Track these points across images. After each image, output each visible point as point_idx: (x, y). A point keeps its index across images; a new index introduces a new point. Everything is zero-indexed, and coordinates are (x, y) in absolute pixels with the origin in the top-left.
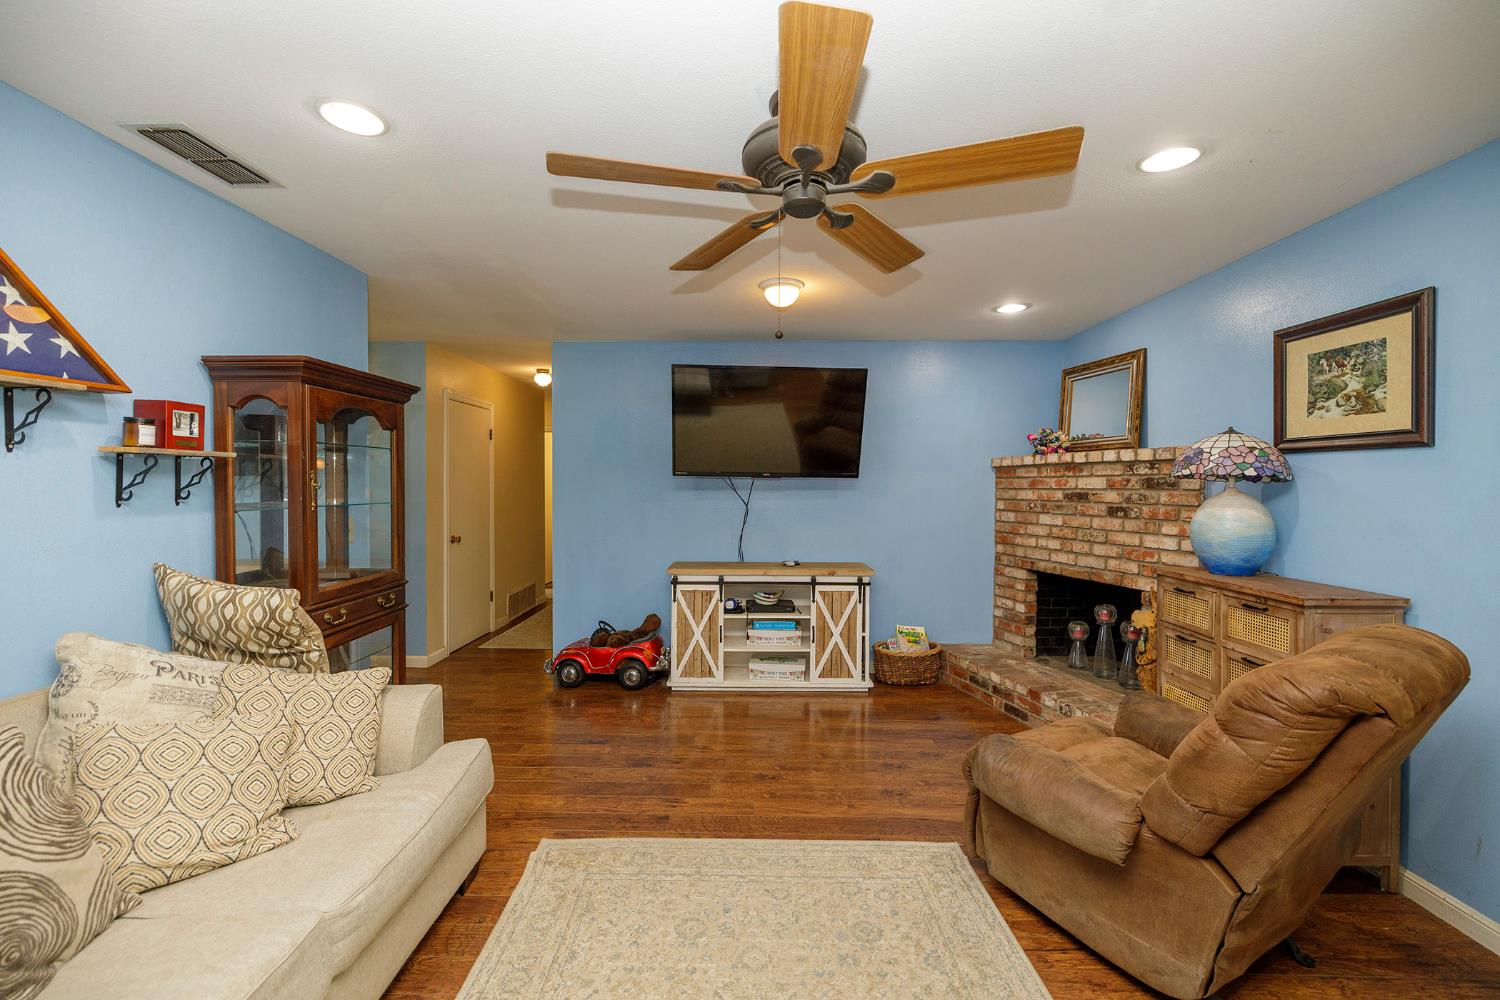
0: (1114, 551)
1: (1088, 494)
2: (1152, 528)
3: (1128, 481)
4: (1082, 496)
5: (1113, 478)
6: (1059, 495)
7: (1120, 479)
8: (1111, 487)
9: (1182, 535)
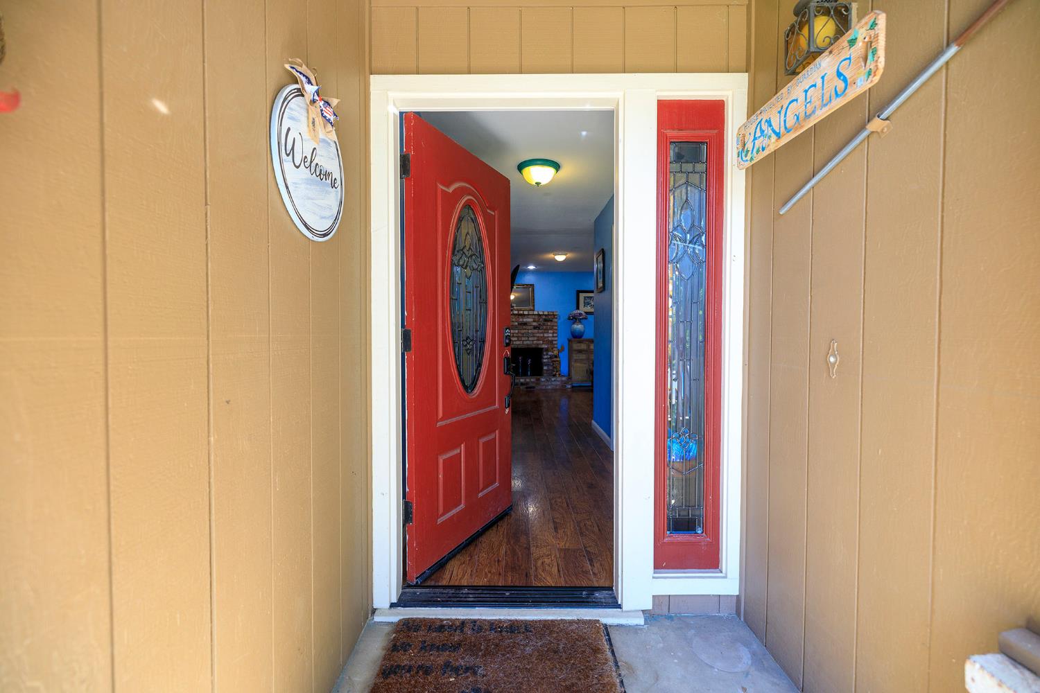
0: (536, 338)
1: (527, 323)
2: (546, 331)
3: (540, 320)
4: (525, 324)
5: (535, 319)
6: (516, 323)
7: (537, 319)
8: (534, 321)
9: (553, 333)
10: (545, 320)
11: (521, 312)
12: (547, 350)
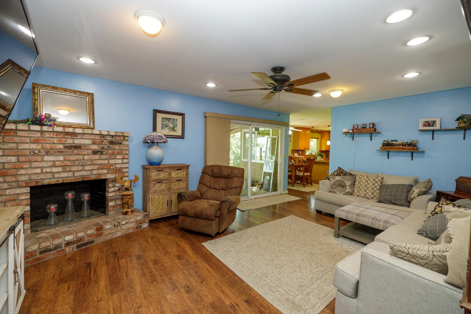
0: (96, 167)
1: (81, 146)
2: (112, 157)
3: (103, 141)
4: (78, 147)
5: (95, 140)
6: (60, 146)
7: (99, 140)
8: (94, 143)
9: (124, 158)
10: (112, 143)
11: (71, 130)
12: (114, 181)
